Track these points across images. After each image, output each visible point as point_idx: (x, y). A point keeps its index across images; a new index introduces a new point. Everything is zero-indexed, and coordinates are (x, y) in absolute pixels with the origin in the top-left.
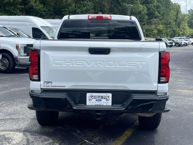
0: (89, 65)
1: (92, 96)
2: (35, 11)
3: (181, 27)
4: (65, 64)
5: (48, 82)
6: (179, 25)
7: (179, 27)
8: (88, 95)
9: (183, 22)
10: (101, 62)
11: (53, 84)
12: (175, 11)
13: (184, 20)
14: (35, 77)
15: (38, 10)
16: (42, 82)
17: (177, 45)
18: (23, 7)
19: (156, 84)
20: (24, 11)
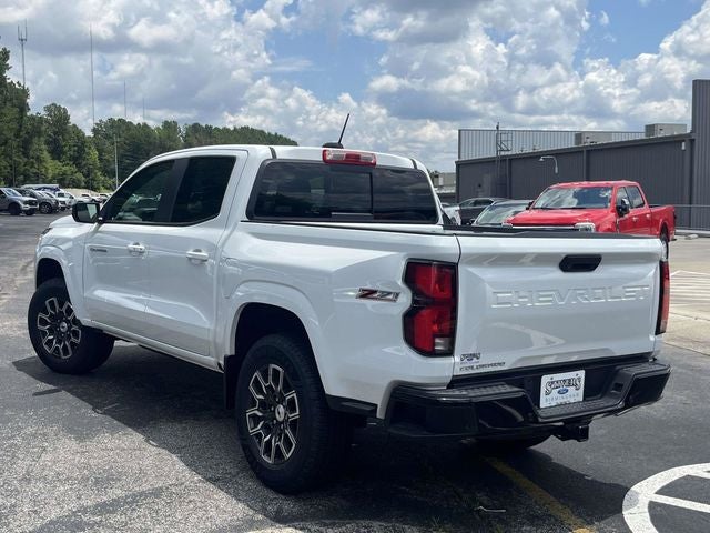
0: (562, 300)
1: (553, 383)
3: (31, 153)
4: (518, 303)
5: (471, 357)
6: (25, 147)
7: (26, 154)
8: (546, 379)
9: (35, 140)
10: (582, 292)
11: (482, 361)
12: (14, 106)
13: (39, 134)
14: (440, 344)
16: (457, 359)
17: (45, 209)
19: (652, 337)
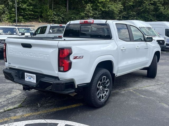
0: (22, 54)
2: (164, 16)
4: (13, 53)
8: (26, 74)
14: (5, 59)
15: (166, 14)
16: (7, 63)
18: (154, 13)
19: (57, 72)
20: (155, 16)
